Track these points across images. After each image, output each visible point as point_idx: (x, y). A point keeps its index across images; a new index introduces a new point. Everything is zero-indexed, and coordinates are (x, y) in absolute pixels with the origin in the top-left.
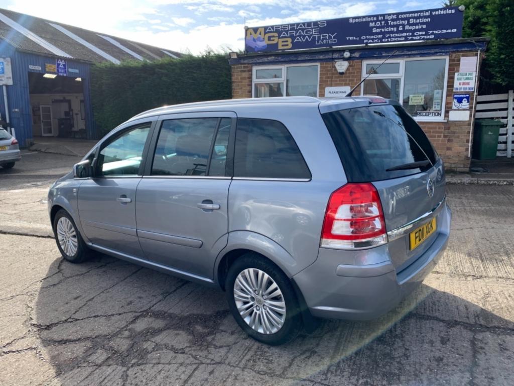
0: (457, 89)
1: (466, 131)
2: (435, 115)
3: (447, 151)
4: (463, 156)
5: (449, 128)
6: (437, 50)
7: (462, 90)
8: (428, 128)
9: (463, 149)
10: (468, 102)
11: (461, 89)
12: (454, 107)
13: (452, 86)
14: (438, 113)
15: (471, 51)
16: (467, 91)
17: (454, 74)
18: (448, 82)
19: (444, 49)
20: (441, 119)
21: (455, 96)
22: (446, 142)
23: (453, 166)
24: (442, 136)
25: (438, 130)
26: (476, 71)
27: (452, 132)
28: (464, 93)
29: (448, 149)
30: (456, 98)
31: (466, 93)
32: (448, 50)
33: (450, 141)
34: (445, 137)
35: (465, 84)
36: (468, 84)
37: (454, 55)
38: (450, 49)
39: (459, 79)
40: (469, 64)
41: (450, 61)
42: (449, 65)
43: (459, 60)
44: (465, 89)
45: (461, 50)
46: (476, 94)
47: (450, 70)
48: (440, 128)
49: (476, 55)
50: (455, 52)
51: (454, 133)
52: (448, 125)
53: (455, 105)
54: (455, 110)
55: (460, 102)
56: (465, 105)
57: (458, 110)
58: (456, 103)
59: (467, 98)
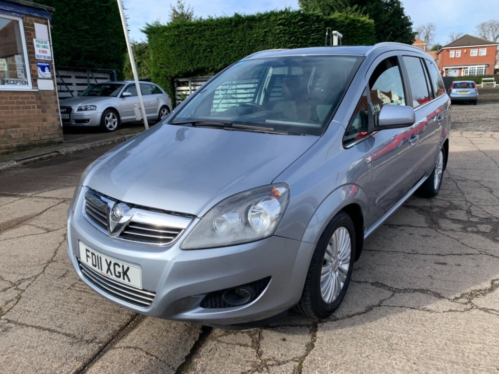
0: (38, 56)
1: (54, 101)
2: (23, 83)
3: (44, 123)
4: (57, 126)
5: (40, 99)
6: (12, 9)
7: (43, 58)
8: (22, 98)
9: (56, 119)
10: (50, 71)
11: (41, 56)
12: (40, 76)
13: (34, 53)
14: (25, 82)
15: (41, 18)
16: (47, 59)
17: (32, 40)
18: (28, 48)
19: (18, 10)
20: (29, 87)
21: (39, 64)
22: (41, 113)
23: (52, 137)
24: (36, 107)
25: (31, 100)
26: (50, 41)
27: (43, 101)
28: (44, 62)
29: (44, 120)
30: (39, 66)
31: (46, 62)
32: (22, 12)
33: (43, 111)
34: (39, 107)
35: (43, 52)
36: (46, 52)
37: (28, 18)
38: (24, 11)
39: (38, 46)
40: (42, 31)
41: (24, 24)
42: (25, 29)
43: (33, 26)
44: (45, 57)
45: (33, 14)
46: (53, 63)
47: (26, 34)
48: (32, 98)
49: (46, 24)
50: (27, 15)
51: (45, 103)
52: (40, 95)
53: (40, 73)
54: (41, 79)
55: (43, 70)
56: (48, 73)
57: (44, 79)
58: (41, 71)
59: (48, 66)
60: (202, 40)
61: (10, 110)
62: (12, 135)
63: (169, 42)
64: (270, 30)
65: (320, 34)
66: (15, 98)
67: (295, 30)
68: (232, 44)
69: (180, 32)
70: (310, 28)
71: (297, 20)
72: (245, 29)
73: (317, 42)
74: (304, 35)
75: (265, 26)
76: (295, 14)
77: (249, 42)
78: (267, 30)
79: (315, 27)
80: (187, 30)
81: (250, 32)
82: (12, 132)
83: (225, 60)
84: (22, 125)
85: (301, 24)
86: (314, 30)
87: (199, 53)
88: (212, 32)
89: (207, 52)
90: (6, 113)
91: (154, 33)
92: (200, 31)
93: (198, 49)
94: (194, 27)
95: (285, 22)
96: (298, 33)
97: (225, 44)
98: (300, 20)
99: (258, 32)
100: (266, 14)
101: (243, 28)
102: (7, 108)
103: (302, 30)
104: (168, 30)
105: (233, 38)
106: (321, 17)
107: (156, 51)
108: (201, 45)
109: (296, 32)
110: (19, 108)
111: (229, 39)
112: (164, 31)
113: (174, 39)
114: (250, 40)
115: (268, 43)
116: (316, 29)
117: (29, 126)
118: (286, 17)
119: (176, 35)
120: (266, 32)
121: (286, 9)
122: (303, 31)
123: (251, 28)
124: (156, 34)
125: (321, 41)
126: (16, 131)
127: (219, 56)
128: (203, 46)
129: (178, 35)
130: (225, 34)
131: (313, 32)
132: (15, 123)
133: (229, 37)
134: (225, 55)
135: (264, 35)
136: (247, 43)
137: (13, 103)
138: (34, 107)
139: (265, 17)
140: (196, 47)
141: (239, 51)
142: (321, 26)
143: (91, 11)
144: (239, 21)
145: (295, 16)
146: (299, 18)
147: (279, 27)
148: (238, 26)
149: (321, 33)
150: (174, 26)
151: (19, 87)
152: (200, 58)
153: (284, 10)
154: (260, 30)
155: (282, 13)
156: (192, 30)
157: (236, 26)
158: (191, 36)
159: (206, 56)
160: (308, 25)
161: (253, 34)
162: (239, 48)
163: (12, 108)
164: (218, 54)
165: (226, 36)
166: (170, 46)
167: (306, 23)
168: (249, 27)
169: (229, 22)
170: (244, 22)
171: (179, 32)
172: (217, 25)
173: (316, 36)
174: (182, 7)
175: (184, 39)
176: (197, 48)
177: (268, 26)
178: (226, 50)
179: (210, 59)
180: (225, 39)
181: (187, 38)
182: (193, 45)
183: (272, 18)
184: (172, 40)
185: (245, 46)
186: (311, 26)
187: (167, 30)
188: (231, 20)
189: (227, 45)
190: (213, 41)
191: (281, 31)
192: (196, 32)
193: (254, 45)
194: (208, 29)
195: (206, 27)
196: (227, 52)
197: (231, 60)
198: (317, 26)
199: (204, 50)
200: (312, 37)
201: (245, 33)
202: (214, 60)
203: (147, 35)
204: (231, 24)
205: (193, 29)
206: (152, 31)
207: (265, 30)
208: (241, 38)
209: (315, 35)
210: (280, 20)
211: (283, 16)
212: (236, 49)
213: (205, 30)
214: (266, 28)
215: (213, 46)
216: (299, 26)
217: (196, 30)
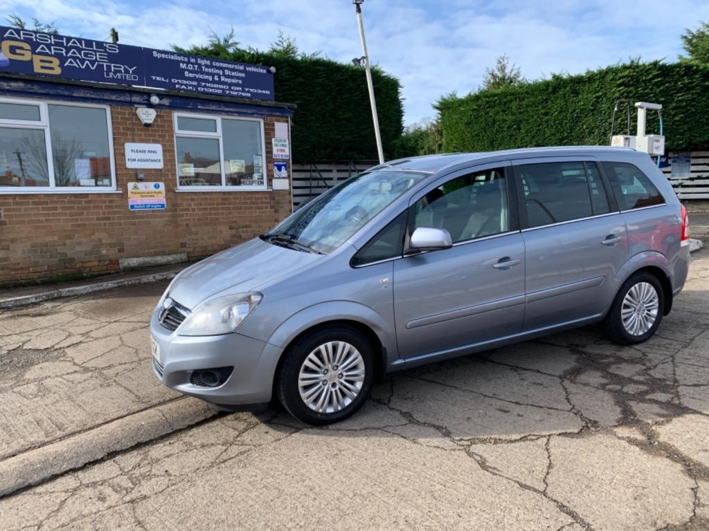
0: (276, 155)
2: (258, 184)
3: (275, 223)
5: (273, 198)
6: (254, 111)
7: (280, 157)
8: (256, 198)
10: (286, 170)
11: (279, 155)
12: (276, 176)
13: (271, 152)
14: (261, 182)
15: (282, 117)
16: (284, 158)
17: (271, 140)
18: (266, 148)
20: (264, 188)
21: (275, 163)
22: (274, 213)
24: (269, 207)
25: (264, 200)
26: (289, 139)
27: (277, 201)
28: (281, 161)
29: (276, 220)
30: (276, 165)
31: (284, 161)
32: (263, 113)
33: (276, 212)
34: (272, 207)
35: (282, 150)
36: (284, 151)
37: (269, 118)
38: (265, 112)
39: (276, 145)
40: (282, 130)
41: (265, 124)
42: (265, 129)
43: (273, 125)
44: (282, 156)
45: (274, 114)
46: (291, 162)
47: (266, 134)
48: (266, 198)
49: (287, 122)
50: (268, 115)
51: (278, 203)
52: (273, 195)
53: (276, 173)
54: (276, 178)
55: (280, 169)
56: (284, 173)
57: (279, 178)
58: (277, 170)
59: (285, 165)
60: (506, 115)
61: (243, 210)
62: (243, 235)
63: (465, 119)
64: (605, 95)
65: (693, 94)
66: (249, 198)
67: (646, 91)
68: (547, 118)
69: (479, 106)
70: (674, 86)
71: (651, 76)
72: (567, 95)
73: (687, 105)
74: (662, 96)
75: (598, 89)
76: (647, 68)
77: (572, 113)
78: (600, 94)
79: (681, 84)
80: (487, 102)
81: (575, 98)
82: (243, 232)
83: (537, 138)
84: (253, 225)
85: (657, 82)
86: (682, 88)
87: (503, 131)
88: (520, 103)
89: (512, 129)
90: (239, 213)
91: (448, 109)
92: (505, 103)
93: (501, 126)
94: (496, 98)
95: (629, 81)
96: (651, 95)
97: (538, 117)
98: (657, 76)
99: (587, 98)
100: (600, 72)
101: (564, 95)
102: (241, 208)
103: (658, 90)
104: (465, 104)
105: (550, 109)
106: (695, 68)
107: (450, 131)
108: (504, 121)
109: (648, 94)
110: (251, 208)
111: (543, 111)
112: (460, 106)
113: (471, 115)
114: (574, 110)
115: (601, 112)
116: (684, 87)
117: (260, 227)
118: (631, 74)
119: (474, 110)
120: (598, 97)
121: (632, 62)
122: (660, 91)
123: (576, 93)
124: (451, 111)
125: (694, 103)
126: (247, 232)
127: (529, 134)
128: (508, 122)
129: (475, 109)
130: (538, 104)
131: (680, 90)
132: (248, 223)
133: (543, 108)
134: (537, 133)
135: (595, 101)
136: (569, 115)
137: (246, 203)
138: (267, 207)
139: (598, 77)
140: (498, 123)
141: (557, 127)
142: (694, 80)
143: (356, 96)
144: (559, 85)
145: (647, 71)
146: (655, 73)
147: (618, 89)
148: (558, 91)
149: (694, 91)
150: (473, 98)
151: (255, 188)
152: (503, 138)
153: (628, 63)
154: (589, 95)
155: (625, 68)
156: (494, 102)
157: (555, 91)
158: (493, 110)
159: (512, 135)
160: (670, 82)
161: (578, 102)
162: (558, 122)
163: (245, 208)
164: (527, 132)
165: (540, 107)
166: (466, 124)
167: (667, 80)
168: (573, 93)
169: (545, 88)
170: (566, 87)
171: (477, 105)
172: (527, 93)
173: (686, 97)
174: (503, 69)
175: (483, 114)
176: (500, 124)
177: (602, 88)
178: (539, 126)
179: (516, 139)
180: (537, 110)
181: (487, 113)
182: (494, 122)
183: (610, 77)
184: (469, 117)
185: (567, 119)
186: (676, 82)
187: (463, 104)
188: (547, 84)
189: (541, 119)
190: (522, 115)
191: (622, 94)
192: (500, 104)
193: (579, 117)
194: (516, 99)
195: (513, 97)
196: (541, 127)
197: (545, 139)
198: (686, 81)
199: (509, 127)
200: (676, 99)
201: (566, 101)
202: (521, 140)
203: (440, 112)
204: (547, 90)
205: (496, 100)
206: (446, 107)
207: (597, 95)
208: (561, 108)
209: (681, 96)
210: (621, 78)
211: (627, 72)
212: (553, 124)
213: (511, 101)
214: (599, 91)
215: (520, 121)
216: (654, 85)
217: (500, 102)
